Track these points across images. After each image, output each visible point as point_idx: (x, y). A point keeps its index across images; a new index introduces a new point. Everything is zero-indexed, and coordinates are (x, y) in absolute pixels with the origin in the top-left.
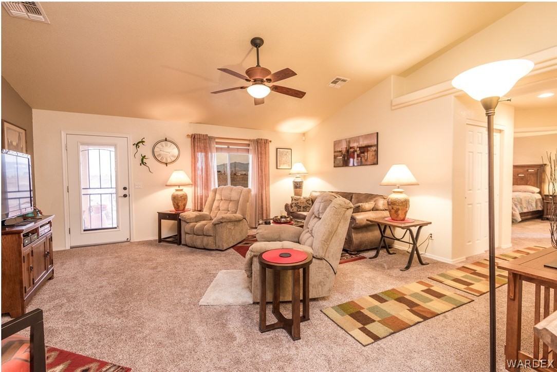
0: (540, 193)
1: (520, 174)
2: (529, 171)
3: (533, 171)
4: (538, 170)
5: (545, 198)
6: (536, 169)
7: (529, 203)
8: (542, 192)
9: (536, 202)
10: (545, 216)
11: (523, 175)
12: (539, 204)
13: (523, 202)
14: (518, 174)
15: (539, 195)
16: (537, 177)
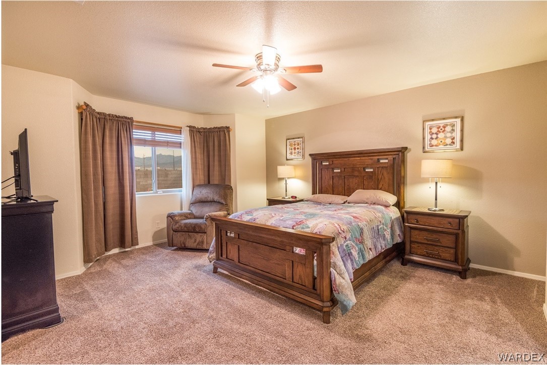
0: (398, 205)
1: (368, 167)
2: (381, 161)
3: (387, 161)
4: (394, 159)
5: (406, 217)
6: (391, 157)
7: (378, 234)
8: (402, 205)
9: (392, 228)
10: (407, 257)
11: (372, 170)
12: (398, 232)
13: (367, 235)
14: (364, 169)
15: (396, 209)
16: (393, 173)
